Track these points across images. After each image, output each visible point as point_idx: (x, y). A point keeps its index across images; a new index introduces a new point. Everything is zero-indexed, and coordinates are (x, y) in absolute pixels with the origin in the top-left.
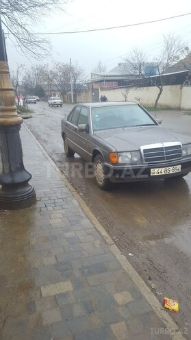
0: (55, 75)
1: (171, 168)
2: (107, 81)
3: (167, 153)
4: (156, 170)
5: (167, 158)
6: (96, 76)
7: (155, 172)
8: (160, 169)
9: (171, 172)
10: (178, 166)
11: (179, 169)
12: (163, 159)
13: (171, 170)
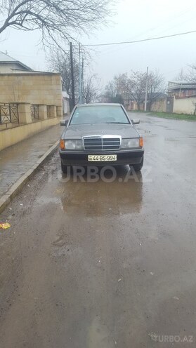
0: (133, 84)
1: (106, 156)
2: (182, 89)
3: (104, 144)
4: (93, 157)
5: (104, 148)
6: (173, 85)
7: (92, 158)
8: (96, 156)
9: (106, 160)
10: (113, 156)
11: (114, 158)
12: (101, 148)
13: (106, 158)
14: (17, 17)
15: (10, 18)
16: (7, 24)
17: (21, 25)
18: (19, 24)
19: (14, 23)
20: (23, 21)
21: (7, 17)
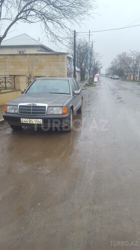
3: (33, 110)
4: (24, 119)
5: (33, 113)
7: (23, 120)
8: (26, 119)
9: (34, 123)
10: (39, 120)
11: (40, 121)
12: (30, 113)
13: (34, 121)
14: (23, 14)
15: (19, 14)
16: (17, 19)
17: (26, 19)
18: (24, 19)
19: (21, 18)
20: (27, 16)
21: (17, 14)
